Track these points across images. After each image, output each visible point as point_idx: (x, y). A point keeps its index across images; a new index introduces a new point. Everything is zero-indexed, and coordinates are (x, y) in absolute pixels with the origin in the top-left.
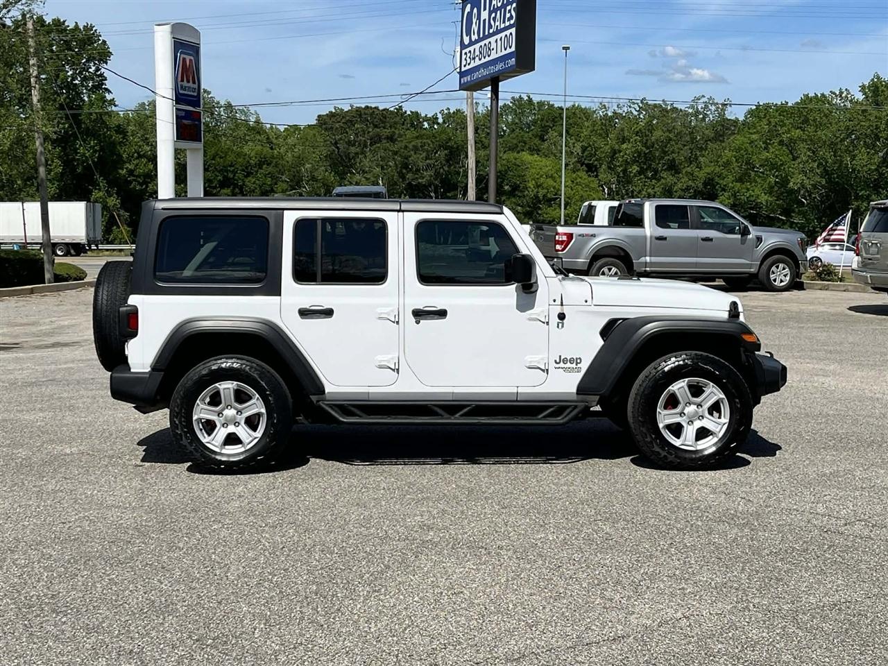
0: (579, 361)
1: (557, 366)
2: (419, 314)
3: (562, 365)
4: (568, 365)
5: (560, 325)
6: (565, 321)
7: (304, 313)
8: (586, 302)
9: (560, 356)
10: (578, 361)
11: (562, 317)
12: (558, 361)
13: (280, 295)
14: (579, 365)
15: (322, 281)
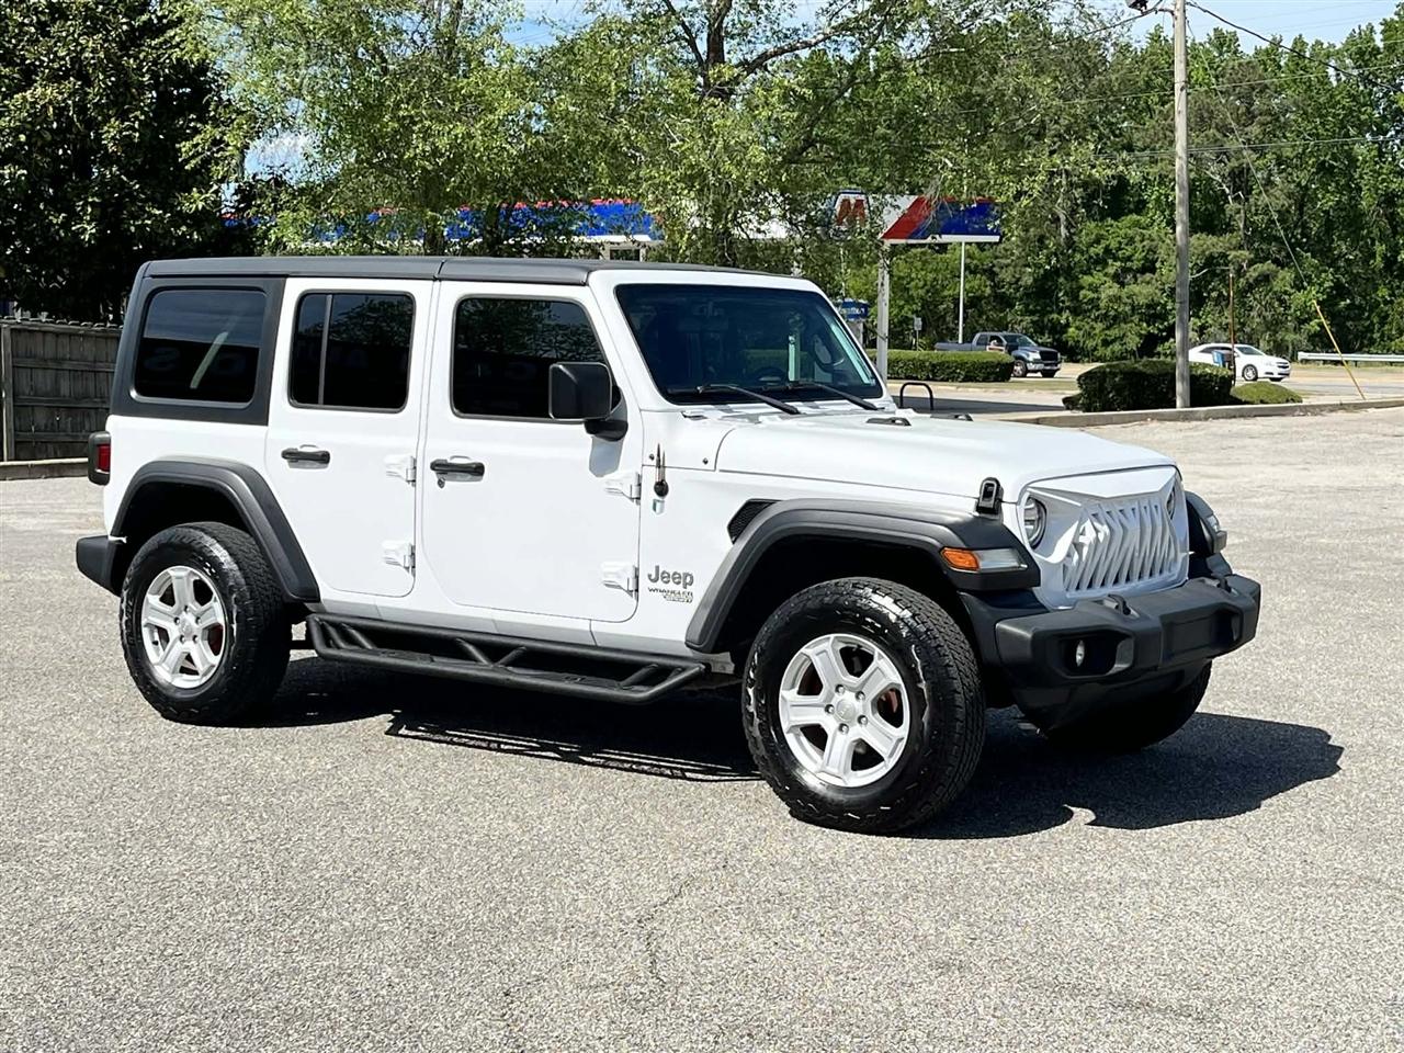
0: (688, 579)
1: (654, 586)
2: (444, 469)
3: (660, 585)
4: (671, 586)
5: (658, 505)
6: (667, 498)
7: (293, 457)
8: (706, 462)
9: (657, 568)
10: (686, 579)
11: (661, 489)
12: (653, 577)
13: (266, 423)
14: (689, 588)
15: (325, 403)
